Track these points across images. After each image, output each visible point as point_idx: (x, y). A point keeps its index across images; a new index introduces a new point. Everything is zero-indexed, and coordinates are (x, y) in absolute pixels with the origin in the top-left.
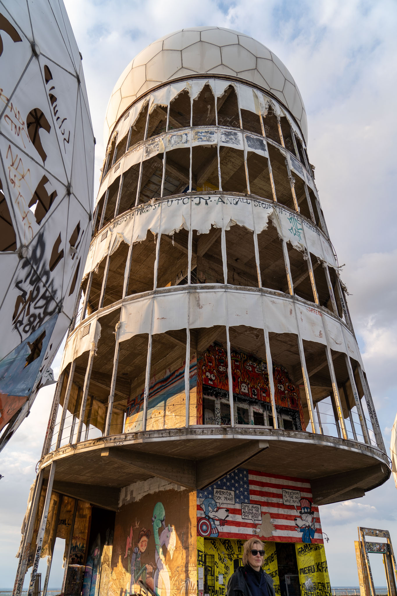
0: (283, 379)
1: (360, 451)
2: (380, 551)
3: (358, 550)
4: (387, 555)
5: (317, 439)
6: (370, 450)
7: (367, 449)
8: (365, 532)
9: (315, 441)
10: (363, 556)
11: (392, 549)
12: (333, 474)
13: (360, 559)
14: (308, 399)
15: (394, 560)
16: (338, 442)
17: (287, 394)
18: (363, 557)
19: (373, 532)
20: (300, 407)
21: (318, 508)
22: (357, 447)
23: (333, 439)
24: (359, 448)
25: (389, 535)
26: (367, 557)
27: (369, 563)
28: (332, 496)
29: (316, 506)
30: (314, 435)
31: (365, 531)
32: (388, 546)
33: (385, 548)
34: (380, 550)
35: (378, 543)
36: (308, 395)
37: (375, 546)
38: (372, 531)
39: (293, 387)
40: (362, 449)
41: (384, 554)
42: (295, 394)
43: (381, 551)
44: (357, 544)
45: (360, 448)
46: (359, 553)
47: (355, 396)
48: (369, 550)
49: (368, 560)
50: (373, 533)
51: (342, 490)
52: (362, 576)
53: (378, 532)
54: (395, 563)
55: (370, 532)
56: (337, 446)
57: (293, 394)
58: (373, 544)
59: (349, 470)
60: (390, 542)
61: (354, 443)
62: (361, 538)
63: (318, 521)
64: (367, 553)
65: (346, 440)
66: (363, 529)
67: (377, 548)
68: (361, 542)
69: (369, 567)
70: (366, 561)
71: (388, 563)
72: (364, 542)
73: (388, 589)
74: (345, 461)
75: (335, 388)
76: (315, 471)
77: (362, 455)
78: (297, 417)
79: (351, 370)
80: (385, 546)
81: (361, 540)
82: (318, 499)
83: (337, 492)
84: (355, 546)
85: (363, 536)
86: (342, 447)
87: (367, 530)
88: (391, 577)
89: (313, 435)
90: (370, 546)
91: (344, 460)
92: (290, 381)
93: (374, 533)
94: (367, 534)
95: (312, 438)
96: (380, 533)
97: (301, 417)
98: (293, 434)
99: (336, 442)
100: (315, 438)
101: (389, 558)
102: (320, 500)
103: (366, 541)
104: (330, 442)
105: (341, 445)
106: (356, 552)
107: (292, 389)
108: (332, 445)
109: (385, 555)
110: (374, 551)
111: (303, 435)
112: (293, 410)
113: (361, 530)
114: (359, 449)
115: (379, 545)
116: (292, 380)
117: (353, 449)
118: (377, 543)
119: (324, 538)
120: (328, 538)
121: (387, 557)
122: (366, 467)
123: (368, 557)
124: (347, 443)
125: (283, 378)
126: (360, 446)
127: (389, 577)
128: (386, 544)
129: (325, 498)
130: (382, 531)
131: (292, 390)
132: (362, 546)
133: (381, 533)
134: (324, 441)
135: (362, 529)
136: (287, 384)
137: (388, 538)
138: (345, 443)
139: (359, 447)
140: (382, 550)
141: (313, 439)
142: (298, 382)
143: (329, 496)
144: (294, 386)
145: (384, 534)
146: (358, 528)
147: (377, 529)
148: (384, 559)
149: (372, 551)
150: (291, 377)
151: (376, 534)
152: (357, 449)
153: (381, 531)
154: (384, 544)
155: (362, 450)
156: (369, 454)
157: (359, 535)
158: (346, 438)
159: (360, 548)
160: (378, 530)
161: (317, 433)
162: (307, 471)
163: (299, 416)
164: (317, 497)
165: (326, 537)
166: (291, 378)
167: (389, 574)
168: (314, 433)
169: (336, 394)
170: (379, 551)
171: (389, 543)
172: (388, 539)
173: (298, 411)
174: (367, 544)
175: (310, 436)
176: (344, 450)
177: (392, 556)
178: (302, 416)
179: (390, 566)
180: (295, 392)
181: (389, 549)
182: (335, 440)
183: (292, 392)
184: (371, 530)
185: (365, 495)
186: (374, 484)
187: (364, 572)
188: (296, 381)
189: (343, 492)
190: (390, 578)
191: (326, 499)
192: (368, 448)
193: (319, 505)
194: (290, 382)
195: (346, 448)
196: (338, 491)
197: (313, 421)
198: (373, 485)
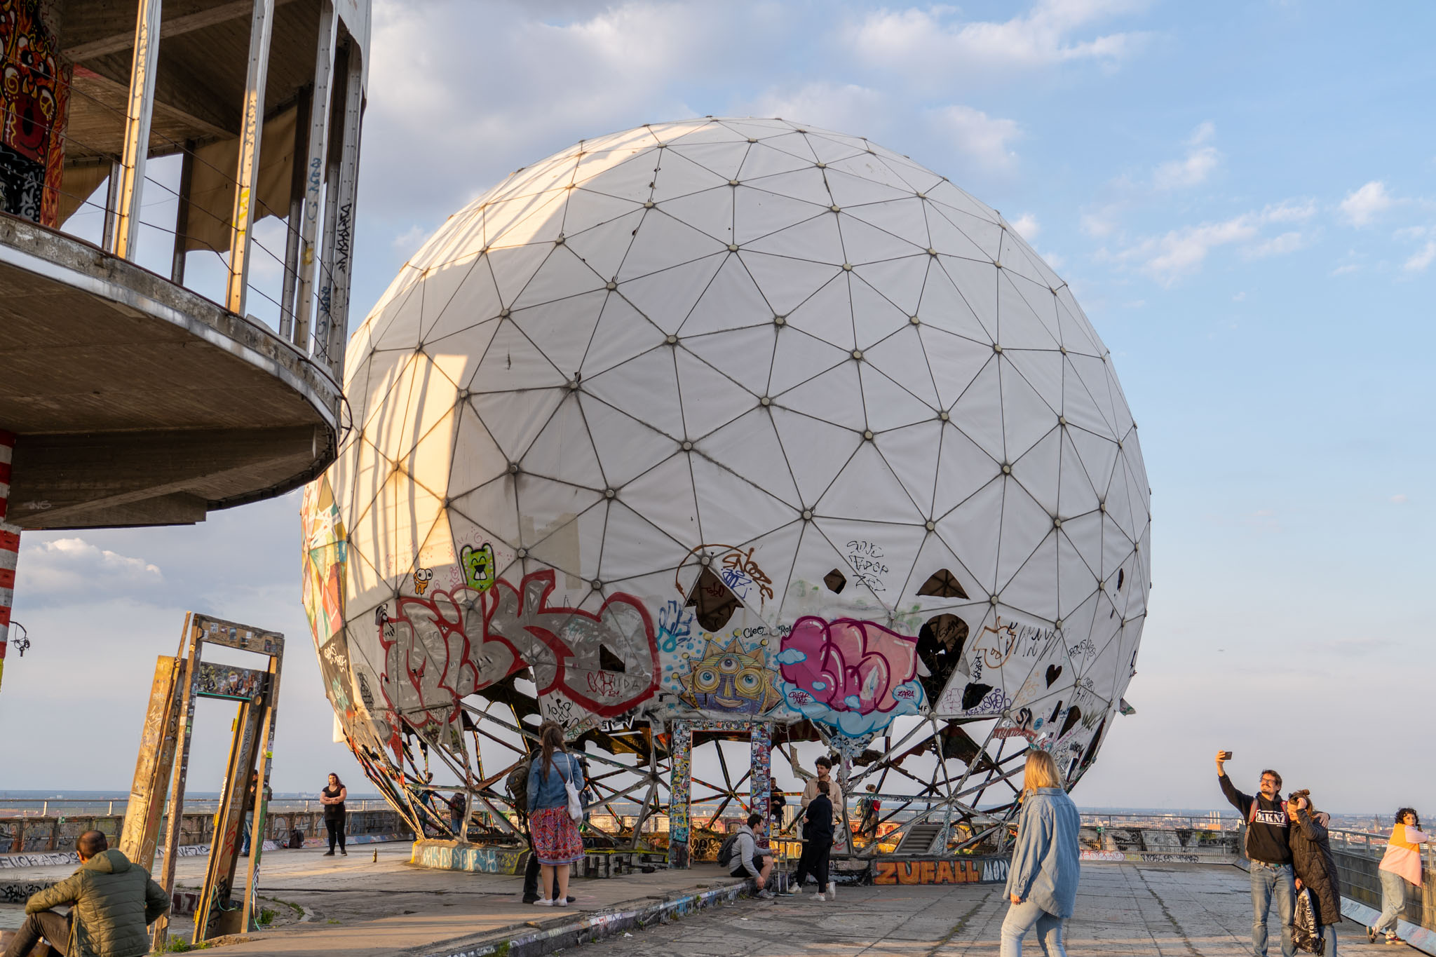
0: (12, 14)
1: (271, 367)
2: (235, 693)
3: (162, 685)
4: (252, 703)
5: (127, 284)
6: (306, 372)
7: (294, 367)
8: (206, 633)
9: (115, 289)
10: (177, 705)
11: (278, 689)
12: (123, 430)
13: (161, 714)
14: (132, 120)
15: (273, 722)
16: (203, 317)
17: (12, 82)
18: (175, 706)
19: (235, 636)
20: (55, 155)
21: (18, 537)
22: (264, 350)
23: (189, 301)
24: (272, 356)
25: (282, 649)
26: (191, 707)
27: (189, 726)
28: (95, 502)
29: (13, 529)
30: (118, 264)
31: (209, 629)
32: (267, 681)
33: (255, 684)
34: (237, 689)
35: (239, 669)
36: (138, 102)
37: (226, 678)
38: (233, 631)
39: (45, 62)
40: (279, 361)
41: (244, 702)
42: (45, 93)
43: (240, 695)
44: (166, 666)
45: (276, 356)
46: (161, 696)
47: (310, 170)
48: (202, 689)
49: (190, 718)
50: (233, 635)
51: (140, 488)
52: (149, 764)
53: (249, 635)
54: (272, 729)
55: (226, 632)
56: (197, 330)
57: (39, 93)
58: (220, 670)
59: (188, 427)
60: (279, 669)
61: (260, 334)
62: (189, 647)
63: (6, 581)
64: (192, 697)
65: (235, 315)
66: (204, 622)
67: (229, 684)
68: (184, 662)
69: (187, 739)
70: (183, 720)
71: (247, 730)
72: (197, 661)
73: (221, 805)
74: (192, 391)
75: (252, 112)
76: (56, 406)
77: (276, 381)
78: (28, 192)
79: (327, 68)
80: (256, 679)
81: (185, 655)
82: (32, 506)
83: (115, 494)
84: (157, 672)
85: (198, 643)
86: (211, 336)
87: (215, 628)
88: (243, 771)
89: (113, 264)
90: (207, 675)
91: (194, 387)
92: (40, 32)
93: (237, 638)
94: (214, 639)
95: (105, 272)
96: (256, 639)
97: (46, 193)
98: (27, 237)
99: (196, 312)
100: (118, 276)
101: (257, 715)
102: (36, 512)
103: (202, 660)
104: (174, 308)
105: (213, 329)
106: (155, 688)
107: (41, 69)
108: (178, 319)
109: (247, 705)
110: (218, 690)
111: (71, 254)
112: (20, 156)
113: (195, 623)
114: (271, 360)
115: (239, 675)
116: (52, 32)
117: (250, 355)
118: (234, 669)
119: (11, 637)
120: (27, 643)
121: (251, 711)
122: (258, 426)
123: (193, 707)
124: (237, 328)
125: (12, 8)
126: (276, 348)
127: (238, 770)
128: (263, 673)
129: (59, 507)
130: (265, 632)
131: (36, 75)
132: (182, 672)
133: (260, 641)
134: (150, 296)
135: (200, 620)
136: (23, 42)
137: (276, 656)
138: (229, 325)
139: (273, 353)
140: (243, 691)
141: (110, 277)
142: (78, 49)
143: (83, 501)
144: (50, 60)
145: (269, 643)
146: (188, 616)
147: (251, 625)
148: (237, 718)
149: (211, 692)
150: (51, 20)
151: (244, 640)
152: (263, 355)
153: (259, 633)
154: (255, 674)
155: (278, 366)
156: (298, 384)
157: (183, 640)
158: (235, 308)
159: (175, 678)
160: (253, 630)
161: (132, 261)
162: (18, 399)
163: (40, 188)
164: (29, 500)
165: (20, 636)
166: (47, 22)
167: (242, 762)
168: (122, 254)
169: (251, 138)
170: (232, 693)
171: (273, 671)
172: (274, 660)
173: (41, 167)
174: (203, 667)
175: (100, 265)
176: (215, 348)
177: (269, 710)
178: (52, 192)
179: (251, 740)
180: (50, 85)
181: (266, 688)
182: (195, 305)
183: (34, 83)
184: (228, 627)
185: (204, 519)
186: (253, 489)
187: (163, 753)
188: (68, 46)
189: (139, 496)
190: (239, 772)
191: (65, 512)
192: (299, 364)
193: (26, 528)
194: (38, 40)
195: (226, 343)
196: (124, 490)
197: (131, 209)
198: (247, 490)
